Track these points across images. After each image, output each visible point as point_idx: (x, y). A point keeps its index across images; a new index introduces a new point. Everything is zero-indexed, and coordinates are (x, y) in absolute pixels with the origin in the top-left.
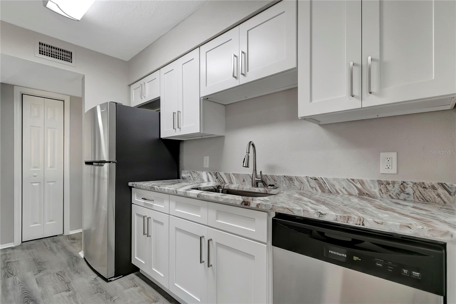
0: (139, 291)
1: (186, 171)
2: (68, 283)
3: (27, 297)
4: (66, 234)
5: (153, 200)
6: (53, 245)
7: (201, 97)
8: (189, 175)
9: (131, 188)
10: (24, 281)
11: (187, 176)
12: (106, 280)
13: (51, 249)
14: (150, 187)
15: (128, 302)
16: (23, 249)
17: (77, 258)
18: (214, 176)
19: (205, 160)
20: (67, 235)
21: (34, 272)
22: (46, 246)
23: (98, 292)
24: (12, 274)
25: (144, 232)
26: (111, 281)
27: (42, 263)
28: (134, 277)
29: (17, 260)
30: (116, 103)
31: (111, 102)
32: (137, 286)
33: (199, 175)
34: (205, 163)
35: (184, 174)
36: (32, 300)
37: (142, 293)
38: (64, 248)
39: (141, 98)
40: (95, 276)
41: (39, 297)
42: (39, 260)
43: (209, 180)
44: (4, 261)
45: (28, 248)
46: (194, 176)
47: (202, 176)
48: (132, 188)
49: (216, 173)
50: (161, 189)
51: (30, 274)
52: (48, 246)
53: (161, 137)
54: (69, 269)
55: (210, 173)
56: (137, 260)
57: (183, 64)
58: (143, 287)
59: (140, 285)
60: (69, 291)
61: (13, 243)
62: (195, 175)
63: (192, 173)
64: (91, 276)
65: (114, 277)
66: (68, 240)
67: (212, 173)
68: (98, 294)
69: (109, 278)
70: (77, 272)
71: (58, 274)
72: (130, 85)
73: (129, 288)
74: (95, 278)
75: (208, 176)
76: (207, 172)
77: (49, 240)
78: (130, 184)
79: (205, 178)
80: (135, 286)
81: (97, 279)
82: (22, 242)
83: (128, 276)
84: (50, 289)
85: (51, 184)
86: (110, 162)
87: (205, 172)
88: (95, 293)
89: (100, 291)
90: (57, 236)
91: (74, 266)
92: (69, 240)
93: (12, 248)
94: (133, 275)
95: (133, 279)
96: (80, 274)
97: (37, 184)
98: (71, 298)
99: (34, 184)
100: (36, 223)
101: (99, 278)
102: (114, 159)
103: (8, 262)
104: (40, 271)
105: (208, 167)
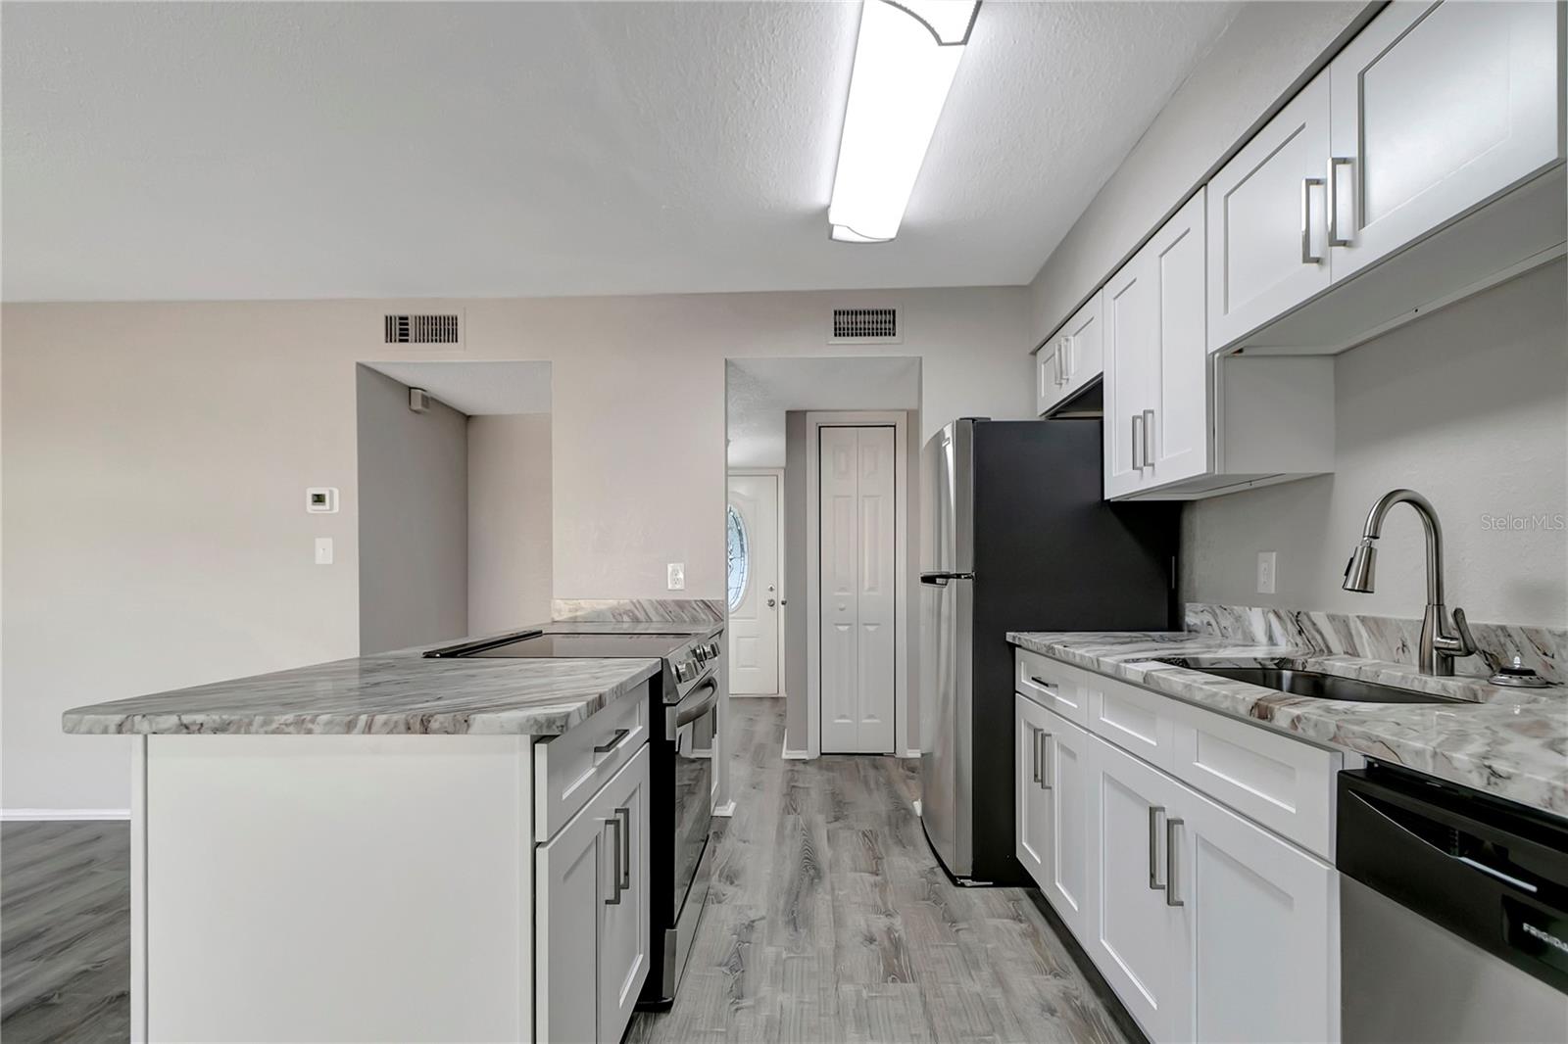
0: (1023, 934)
1: (1200, 606)
2: (878, 859)
3: (807, 858)
4: (899, 755)
5: (1056, 686)
6: (872, 773)
7: (1213, 354)
8: (1207, 617)
9: (1012, 647)
10: (809, 829)
11: (1202, 622)
12: (953, 879)
13: (866, 783)
14: (1045, 646)
15: (989, 946)
16: (820, 768)
17: (909, 812)
18: (1290, 626)
19: (1263, 566)
20: (903, 759)
21: (827, 817)
22: (859, 771)
23: (929, 899)
24: (795, 810)
25: (1036, 776)
26: (963, 885)
27: (845, 804)
28: (1022, 897)
29: (807, 785)
30: (974, 420)
31: (961, 419)
32: (1021, 921)
33: (1238, 619)
34: (1262, 579)
35: (1191, 614)
36: (815, 868)
37: (1029, 941)
38: (889, 783)
39: (1058, 386)
40: (934, 863)
41: (825, 866)
42: (840, 797)
43: (1271, 638)
44: (788, 783)
45: (829, 768)
46: (1223, 623)
47: (1250, 624)
48: (1017, 649)
49: (1299, 613)
50: (1067, 653)
51: (820, 819)
52: (862, 773)
53: (1106, 498)
54: (886, 829)
55: (1277, 614)
56: (1028, 852)
57: (1161, 256)
58: (1035, 930)
59: (1028, 920)
60: (877, 875)
61: (805, 752)
62: (1226, 621)
63: (1218, 611)
64: (925, 859)
65: (973, 878)
66: (901, 770)
67: (1282, 613)
68: (928, 902)
69: (961, 878)
70: (900, 843)
71: (864, 834)
72: (1034, 353)
73: (999, 917)
74: (933, 868)
75: (1270, 626)
76: (1266, 610)
77: (867, 762)
78: (1010, 636)
79: (1259, 630)
80: (1017, 919)
81: (935, 870)
82: (822, 754)
83: (1008, 890)
84: (846, 859)
85: (871, 628)
86: (958, 576)
87: (1260, 609)
88: (924, 899)
89: (935, 898)
90: (881, 755)
91: (897, 828)
92: (903, 768)
93: (804, 762)
94: (1018, 891)
95: (1017, 900)
96: (904, 847)
97: (847, 627)
98: (877, 889)
99: (841, 628)
100: (843, 717)
101: (940, 870)
102: (968, 568)
103: (793, 787)
104: (837, 819)
105: (1273, 591)
